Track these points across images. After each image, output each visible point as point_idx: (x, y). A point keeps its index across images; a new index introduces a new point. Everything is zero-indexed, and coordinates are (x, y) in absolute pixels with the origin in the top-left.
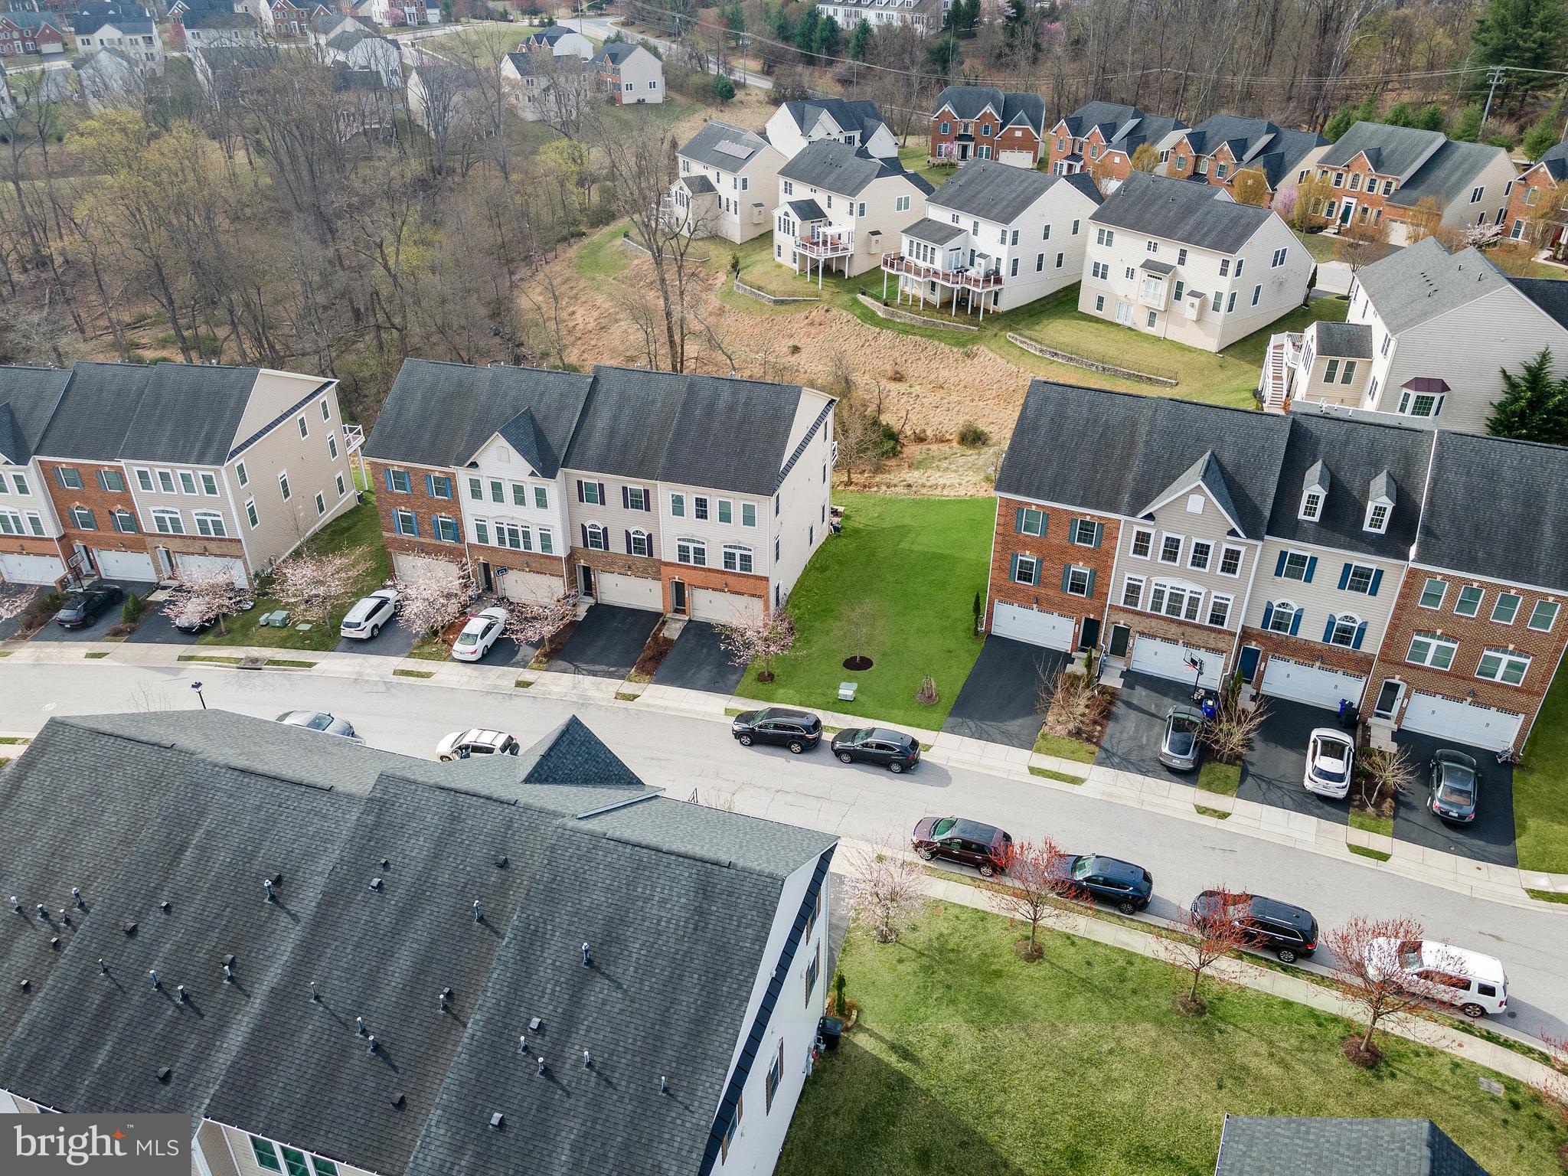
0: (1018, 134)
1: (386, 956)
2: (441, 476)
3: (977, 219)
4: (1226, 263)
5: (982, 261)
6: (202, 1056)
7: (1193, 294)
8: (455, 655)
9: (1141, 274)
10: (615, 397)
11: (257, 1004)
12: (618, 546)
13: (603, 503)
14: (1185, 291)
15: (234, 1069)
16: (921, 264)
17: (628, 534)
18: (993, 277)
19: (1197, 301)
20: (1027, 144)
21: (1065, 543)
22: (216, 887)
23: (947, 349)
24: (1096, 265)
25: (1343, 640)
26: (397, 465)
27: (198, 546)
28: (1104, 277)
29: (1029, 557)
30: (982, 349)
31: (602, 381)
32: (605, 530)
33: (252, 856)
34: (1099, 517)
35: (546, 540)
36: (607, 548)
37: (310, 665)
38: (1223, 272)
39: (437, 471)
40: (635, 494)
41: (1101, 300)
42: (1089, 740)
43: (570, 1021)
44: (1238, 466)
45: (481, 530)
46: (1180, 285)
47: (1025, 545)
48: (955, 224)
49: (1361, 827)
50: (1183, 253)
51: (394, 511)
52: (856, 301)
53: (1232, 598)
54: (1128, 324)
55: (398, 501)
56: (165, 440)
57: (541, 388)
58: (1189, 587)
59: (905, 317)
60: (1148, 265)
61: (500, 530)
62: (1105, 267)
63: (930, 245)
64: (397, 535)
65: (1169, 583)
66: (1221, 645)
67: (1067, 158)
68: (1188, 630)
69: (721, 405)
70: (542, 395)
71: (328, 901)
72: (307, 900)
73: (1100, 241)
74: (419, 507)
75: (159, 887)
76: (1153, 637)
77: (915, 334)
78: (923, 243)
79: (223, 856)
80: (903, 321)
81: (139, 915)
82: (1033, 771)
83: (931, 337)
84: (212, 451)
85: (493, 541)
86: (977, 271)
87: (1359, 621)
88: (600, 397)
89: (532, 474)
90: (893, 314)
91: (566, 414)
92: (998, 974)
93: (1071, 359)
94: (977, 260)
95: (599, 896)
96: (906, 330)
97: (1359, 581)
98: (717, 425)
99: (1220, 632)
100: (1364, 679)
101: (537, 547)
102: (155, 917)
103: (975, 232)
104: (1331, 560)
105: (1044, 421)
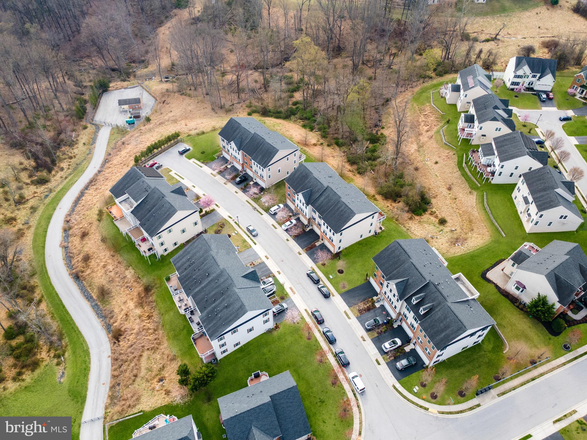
37: (262, 214)
43: (221, 311)
44: (410, 284)
49: (383, 358)
71: (211, 280)
72: (210, 278)
82: (345, 312)
91: (317, 193)
92: (301, 338)
95: (232, 300)
105: (390, 250)
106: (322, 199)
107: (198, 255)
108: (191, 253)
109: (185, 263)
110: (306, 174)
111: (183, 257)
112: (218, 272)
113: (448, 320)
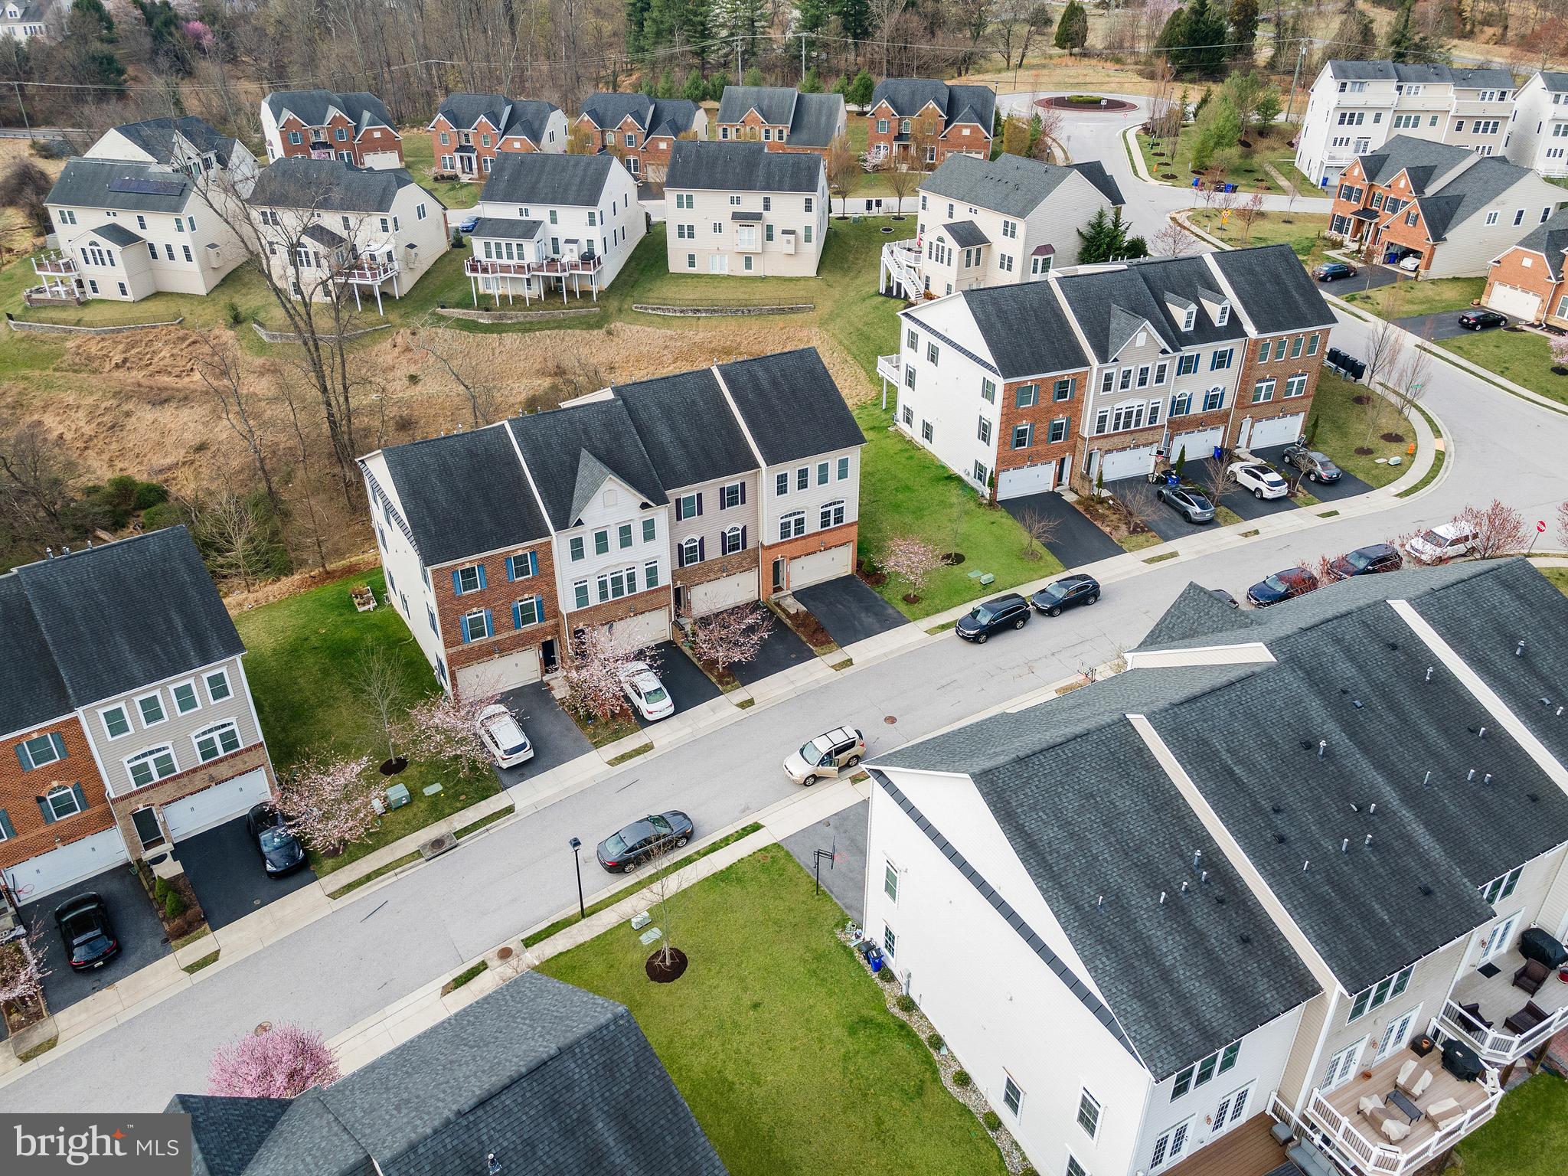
0: (377, 135)
1: (1419, 736)
2: (525, 552)
3: (553, 207)
4: (808, 201)
5: (574, 246)
6: (1427, 864)
7: (785, 232)
8: (650, 717)
9: (729, 225)
10: (656, 411)
11: (1406, 814)
12: (713, 551)
13: (700, 513)
14: (777, 232)
15: (1450, 853)
16: (505, 261)
17: (724, 534)
18: (588, 258)
19: (792, 237)
20: (388, 144)
21: (1051, 403)
22: (1284, 776)
23: (585, 333)
24: (681, 227)
25: (1212, 406)
26: (467, 562)
27: (199, 780)
28: (691, 235)
29: (1024, 425)
30: (617, 325)
31: (630, 400)
32: (702, 541)
33: (1272, 743)
34: (1073, 374)
35: (652, 573)
36: (702, 558)
38: (808, 209)
39: (519, 549)
40: (733, 491)
41: (692, 257)
42: (1143, 531)
45: (581, 592)
46: (770, 228)
47: (1022, 417)
48: (524, 218)
50: (767, 200)
51: (462, 618)
52: (442, 318)
53: (1161, 400)
54: (726, 272)
55: (466, 604)
56: (129, 656)
57: (579, 426)
58: (1135, 403)
59: (518, 316)
60: (736, 216)
61: (602, 585)
62: (691, 228)
63: (514, 242)
64: (465, 646)
65: (1124, 405)
66: (1157, 437)
67: (457, 150)
68: (1136, 435)
69: (765, 383)
70: (585, 431)
73: (680, 205)
74: (496, 600)
75: (1255, 803)
76: (1124, 449)
77: (542, 330)
78: (503, 242)
79: (1260, 757)
80: (515, 321)
81: (1270, 825)
83: (559, 327)
84: (214, 641)
85: (594, 599)
86: (570, 255)
87: (1221, 389)
88: (644, 415)
89: (644, 506)
90: (501, 317)
93: (714, 311)
94: (563, 247)
96: (527, 328)
97: (1221, 361)
98: (775, 401)
99: (1155, 428)
100: (1222, 429)
101: (641, 586)
102: (1278, 820)
103: (554, 221)
104: (1206, 352)
106: (664, 434)
107: (1139, 830)
108: (1114, 878)
109: (1197, 940)
110: (471, 454)
111: (1149, 954)
112: (1294, 682)
113: (1258, 269)
